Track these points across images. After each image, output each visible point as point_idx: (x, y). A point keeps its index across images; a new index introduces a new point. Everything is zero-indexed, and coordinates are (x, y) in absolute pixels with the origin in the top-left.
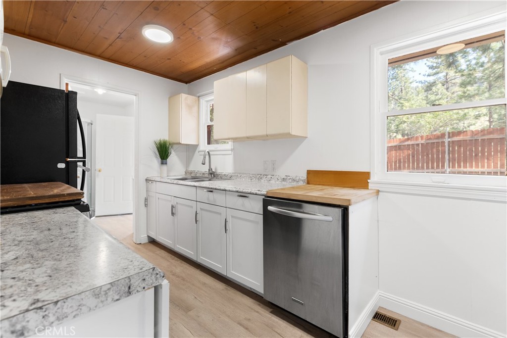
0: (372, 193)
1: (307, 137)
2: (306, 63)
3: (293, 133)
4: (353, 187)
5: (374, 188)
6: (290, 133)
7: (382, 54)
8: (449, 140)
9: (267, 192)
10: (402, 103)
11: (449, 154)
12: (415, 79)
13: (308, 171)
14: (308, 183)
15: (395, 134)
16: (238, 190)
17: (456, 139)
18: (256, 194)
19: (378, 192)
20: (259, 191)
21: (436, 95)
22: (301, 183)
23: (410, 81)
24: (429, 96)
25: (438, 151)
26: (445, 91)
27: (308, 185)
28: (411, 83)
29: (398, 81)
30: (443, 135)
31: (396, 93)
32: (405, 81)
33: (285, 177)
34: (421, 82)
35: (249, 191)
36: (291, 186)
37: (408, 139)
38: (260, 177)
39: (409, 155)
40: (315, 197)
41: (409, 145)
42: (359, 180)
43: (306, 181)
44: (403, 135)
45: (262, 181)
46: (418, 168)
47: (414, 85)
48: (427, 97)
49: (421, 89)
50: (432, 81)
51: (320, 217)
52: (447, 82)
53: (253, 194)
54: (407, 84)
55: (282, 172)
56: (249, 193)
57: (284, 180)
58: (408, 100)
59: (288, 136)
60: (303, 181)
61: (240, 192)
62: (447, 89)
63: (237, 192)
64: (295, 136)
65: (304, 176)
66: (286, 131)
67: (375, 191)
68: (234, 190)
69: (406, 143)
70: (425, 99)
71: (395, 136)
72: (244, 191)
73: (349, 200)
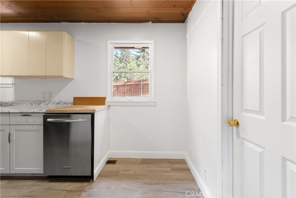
0: (106, 107)
1: (73, 79)
2: (73, 37)
3: (65, 76)
4: (98, 105)
5: (107, 104)
6: (63, 76)
7: (111, 43)
8: (143, 83)
9: (47, 111)
10: (126, 64)
11: (142, 89)
12: (132, 53)
13: (74, 97)
14: (74, 104)
15: (124, 79)
16: (22, 111)
17: (145, 83)
18: (38, 113)
19: (109, 106)
20: (40, 110)
21: (140, 62)
22: (70, 105)
23: (131, 53)
24: (138, 62)
25: (139, 88)
26: (143, 61)
27: (74, 105)
28: (131, 54)
29: (125, 52)
30: (140, 81)
31: (125, 58)
32: (128, 53)
33: (59, 102)
34: (134, 55)
35: (32, 111)
36: (63, 107)
37: (128, 82)
38: (39, 103)
39: (128, 89)
40: (78, 110)
41: (128, 85)
42: (100, 101)
43: (73, 103)
44: (127, 79)
45: (42, 105)
46: (131, 96)
47: (132, 55)
48: (137, 62)
49: (134, 58)
50: (139, 55)
51: (80, 120)
52: (144, 57)
53: (35, 113)
54: (129, 54)
55: (56, 99)
56: (32, 113)
57: (58, 103)
58: (129, 63)
59: (61, 77)
60: (71, 103)
61: (24, 113)
62: (144, 60)
63: (21, 113)
64: (66, 78)
65: (72, 100)
66: (60, 75)
67: (108, 106)
68: (18, 111)
69: (127, 84)
70: (136, 63)
71: (124, 80)
72: (27, 111)
73: (95, 110)
